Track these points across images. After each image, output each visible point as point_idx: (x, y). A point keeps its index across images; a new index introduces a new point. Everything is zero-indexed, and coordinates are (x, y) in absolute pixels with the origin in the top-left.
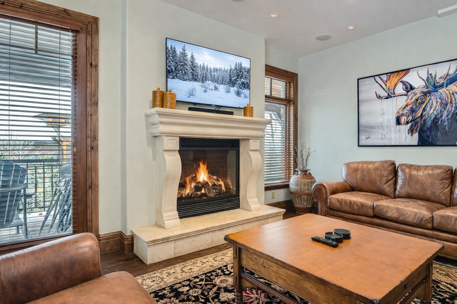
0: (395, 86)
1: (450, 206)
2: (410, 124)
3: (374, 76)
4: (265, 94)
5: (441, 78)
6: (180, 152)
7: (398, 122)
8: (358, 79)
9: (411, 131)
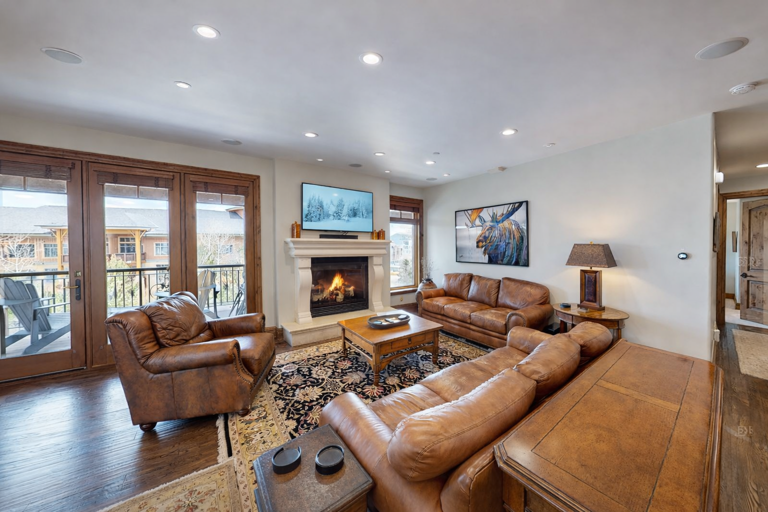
0: (475, 220)
1: (496, 307)
2: (484, 248)
3: (464, 211)
4: (391, 216)
5: (499, 216)
6: (311, 268)
7: (478, 247)
8: (456, 212)
9: (484, 253)
